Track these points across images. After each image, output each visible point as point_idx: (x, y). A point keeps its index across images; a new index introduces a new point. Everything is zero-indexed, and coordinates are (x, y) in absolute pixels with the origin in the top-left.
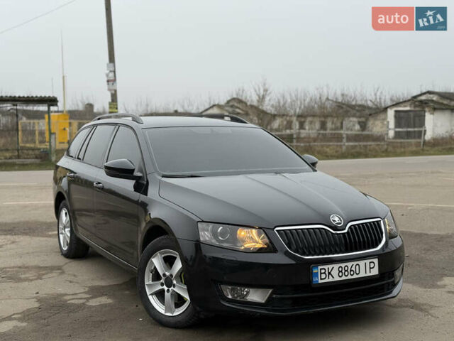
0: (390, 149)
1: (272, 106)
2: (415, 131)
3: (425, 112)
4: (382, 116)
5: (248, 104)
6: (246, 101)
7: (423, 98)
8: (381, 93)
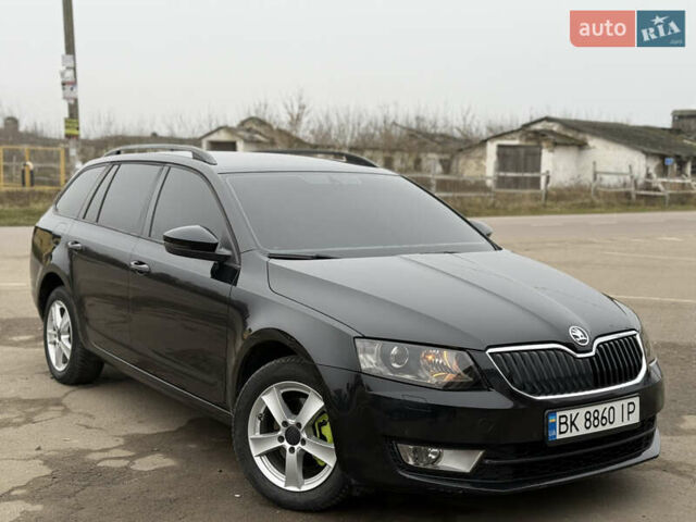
0: (498, 204)
1: (312, 132)
2: (526, 178)
3: (541, 148)
4: (478, 153)
5: (275, 127)
6: (272, 122)
7: (538, 127)
8: (473, 117)
